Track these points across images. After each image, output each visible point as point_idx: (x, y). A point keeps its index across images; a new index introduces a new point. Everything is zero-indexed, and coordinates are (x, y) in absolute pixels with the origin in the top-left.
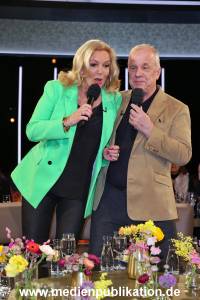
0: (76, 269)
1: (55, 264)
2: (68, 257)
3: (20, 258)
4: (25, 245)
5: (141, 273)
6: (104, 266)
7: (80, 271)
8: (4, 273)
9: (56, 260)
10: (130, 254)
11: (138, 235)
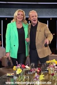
0: (35, 72)
1: (29, 71)
2: (33, 69)
3: (20, 69)
4: (21, 66)
5: (52, 73)
6: (42, 71)
7: (36, 72)
8: (16, 73)
9: (30, 70)
10: (49, 68)
11: (51, 63)
